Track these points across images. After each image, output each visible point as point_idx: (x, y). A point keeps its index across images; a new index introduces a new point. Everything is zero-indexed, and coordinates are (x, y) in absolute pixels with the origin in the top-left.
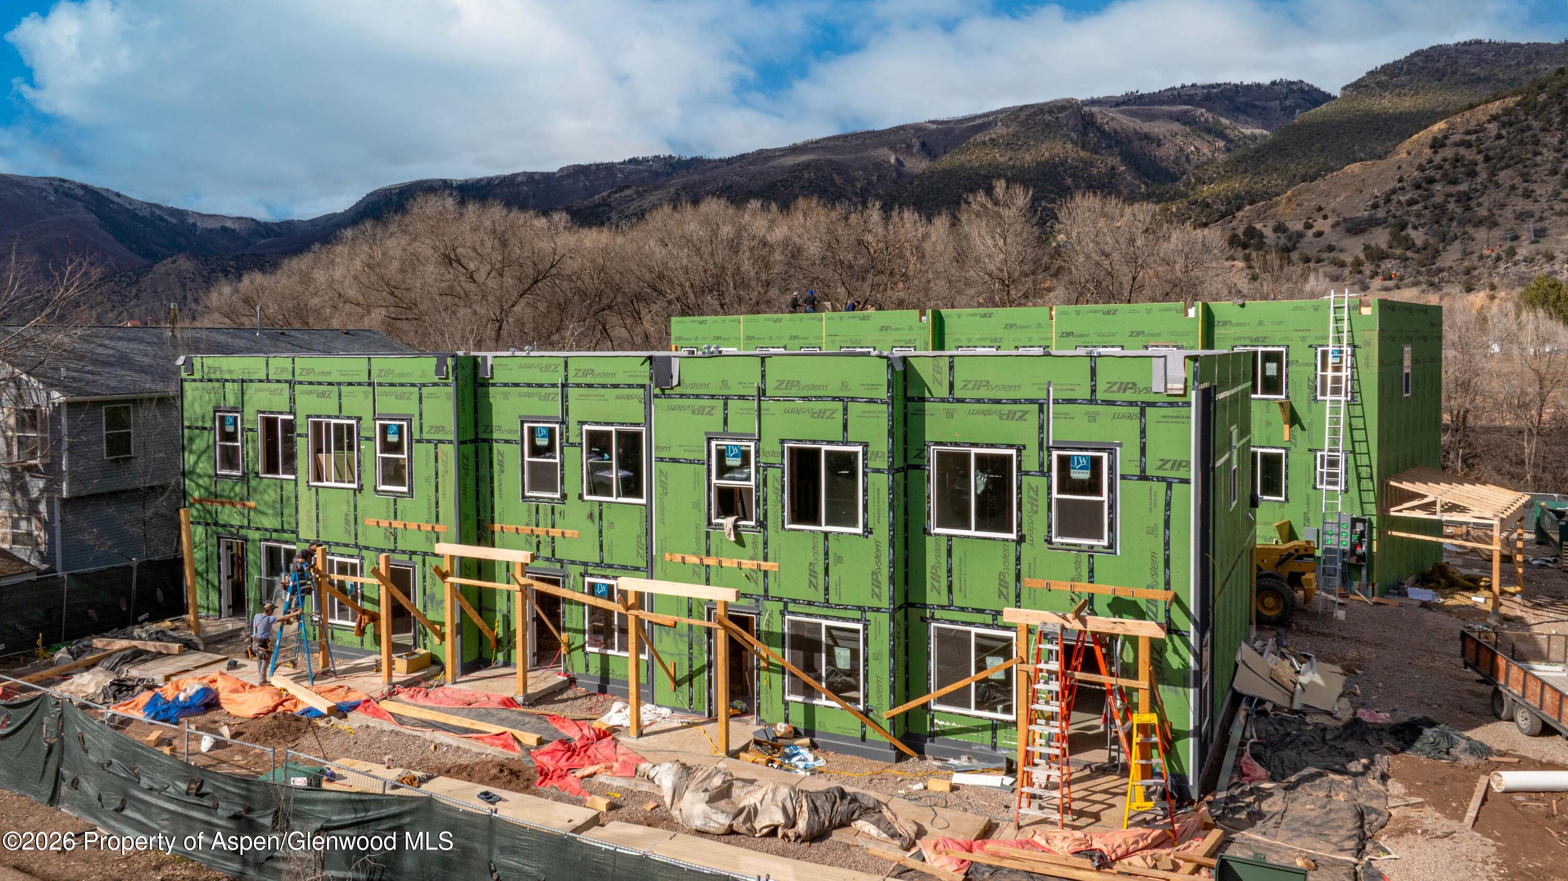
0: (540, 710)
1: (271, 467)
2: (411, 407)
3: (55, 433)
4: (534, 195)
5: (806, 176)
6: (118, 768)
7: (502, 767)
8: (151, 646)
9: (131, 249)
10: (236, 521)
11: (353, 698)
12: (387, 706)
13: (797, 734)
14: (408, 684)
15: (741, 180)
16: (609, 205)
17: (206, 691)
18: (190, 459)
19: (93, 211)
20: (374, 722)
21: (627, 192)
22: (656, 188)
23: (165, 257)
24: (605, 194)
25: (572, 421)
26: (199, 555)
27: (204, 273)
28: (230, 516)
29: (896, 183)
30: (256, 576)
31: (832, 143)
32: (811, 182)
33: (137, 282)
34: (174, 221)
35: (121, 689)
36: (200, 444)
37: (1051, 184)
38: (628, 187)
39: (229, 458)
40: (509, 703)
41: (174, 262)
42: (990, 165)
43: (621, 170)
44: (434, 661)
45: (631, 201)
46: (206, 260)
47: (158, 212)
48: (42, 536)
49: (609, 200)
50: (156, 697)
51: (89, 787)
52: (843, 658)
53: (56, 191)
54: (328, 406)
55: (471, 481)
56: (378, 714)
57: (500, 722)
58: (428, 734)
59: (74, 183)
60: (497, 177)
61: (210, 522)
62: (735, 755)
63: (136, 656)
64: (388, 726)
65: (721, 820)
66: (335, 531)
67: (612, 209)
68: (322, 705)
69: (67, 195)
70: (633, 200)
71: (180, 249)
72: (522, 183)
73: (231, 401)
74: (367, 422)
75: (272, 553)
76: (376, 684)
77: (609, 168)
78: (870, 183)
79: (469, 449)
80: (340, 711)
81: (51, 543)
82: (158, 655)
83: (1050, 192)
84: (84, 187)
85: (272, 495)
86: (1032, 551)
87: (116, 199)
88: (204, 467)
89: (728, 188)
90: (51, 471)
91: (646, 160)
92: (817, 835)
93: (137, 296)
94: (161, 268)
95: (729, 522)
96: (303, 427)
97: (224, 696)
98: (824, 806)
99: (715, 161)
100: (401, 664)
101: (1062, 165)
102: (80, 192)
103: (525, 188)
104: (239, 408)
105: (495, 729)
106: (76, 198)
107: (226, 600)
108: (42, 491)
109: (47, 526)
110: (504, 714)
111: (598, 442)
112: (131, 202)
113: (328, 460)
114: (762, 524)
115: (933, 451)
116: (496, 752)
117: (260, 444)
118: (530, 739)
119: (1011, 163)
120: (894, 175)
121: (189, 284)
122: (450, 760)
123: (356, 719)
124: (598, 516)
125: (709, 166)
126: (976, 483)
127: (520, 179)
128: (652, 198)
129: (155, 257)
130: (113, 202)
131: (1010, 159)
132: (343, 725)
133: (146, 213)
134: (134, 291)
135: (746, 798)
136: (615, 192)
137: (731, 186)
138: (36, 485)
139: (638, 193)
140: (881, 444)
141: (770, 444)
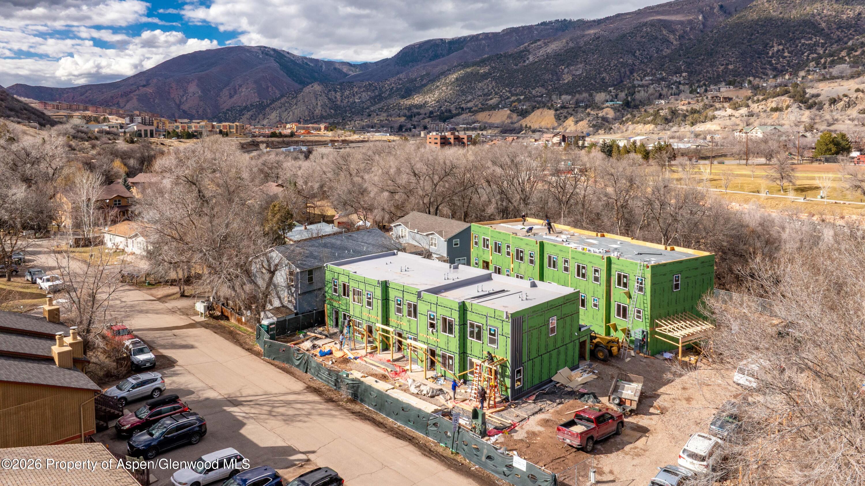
0: (396, 363)
1: (344, 295)
2: (373, 290)
3: (297, 278)
4: (488, 46)
5: (645, 30)
6: (317, 368)
7: (383, 375)
8: (319, 336)
9: (294, 80)
10: (337, 306)
11: (359, 356)
12: (364, 358)
13: (442, 376)
14: (371, 353)
15: (605, 34)
16: (528, 51)
17: (330, 350)
18: (327, 289)
19: (277, 62)
20: (362, 362)
21: (539, 43)
22: (555, 40)
23: (308, 84)
24: (526, 44)
25: (405, 299)
26: (329, 312)
27: (326, 92)
28: (335, 304)
29: (702, 31)
30: (341, 320)
31: (661, 9)
32: (648, 33)
33: (296, 97)
34: (312, 65)
35: (314, 347)
36: (329, 286)
37: (809, 28)
38: (539, 40)
39: (335, 291)
40: (389, 361)
41: (312, 87)
42: (766, 18)
43: (537, 30)
44: (376, 347)
45: (541, 48)
46: (327, 85)
47: (305, 61)
48: (294, 301)
49: (528, 48)
50: (321, 351)
51: (313, 371)
52: (451, 361)
53: (263, 53)
54: (356, 286)
55: (385, 308)
56: (362, 360)
57: (386, 365)
58: (371, 366)
59: (269, 48)
60: (469, 36)
61: (331, 305)
62: (427, 379)
63: (316, 338)
64: (364, 363)
65: (416, 391)
66: (357, 314)
67: (530, 53)
68: (352, 357)
69: (267, 54)
70: (542, 47)
71: (315, 80)
72: (482, 39)
73: (336, 277)
74: (364, 291)
75: (345, 315)
76: (363, 352)
77: (530, 28)
78: (685, 32)
79: (385, 301)
80: (356, 358)
81: (296, 303)
82: (320, 338)
83: (809, 33)
84: (274, 50)
85: (345, 301)
86: (485, 346)
87: (287, 55)
88: (330, 291)
89: (597, 38)
90: (296, 287)
91: (550, 23)
92: (432, 397)
93: (296, 104)
94: (307, 90)
95: (431, 329)
96: (351, 289)
97: (334, 352)
98: (435, 391)
99: (591, 22)
100: (369, 348)
101: (819, 14)
102: (272, 53)
103: (484, 42)
104: (338, 279)
105: (383, 367)
106: (271, 56)
107: (334, 324)
108: (295, 291)
109: (295, 299)
110: (387, 363)
111: (409, 305)
112: (294, 56)
113: (356, 297)
114: (437, 331)
115: (469, 322)
116: (383, 372)
117: (342, 289)
118: (389, 370)
119: (781, 16)
120: (701, 26)
121: (319, 98)
122: (374, 372)
123: (358, 361)
124: (409, 321)
125: (587, 24)
126: (476, 330)
127: (481, 37)
128: (553, 46)
129: (304, 84)
130: (286, 57)
131: (781, 13)
132: (356, 361)
133: (300, 62)
134: (295, 101)
135: (422, 388)
136: (532, 44)
137: (599, 37)
138: (293, 289)
139: (545, 43)
140: (457, 320)
141: (438, 315)
